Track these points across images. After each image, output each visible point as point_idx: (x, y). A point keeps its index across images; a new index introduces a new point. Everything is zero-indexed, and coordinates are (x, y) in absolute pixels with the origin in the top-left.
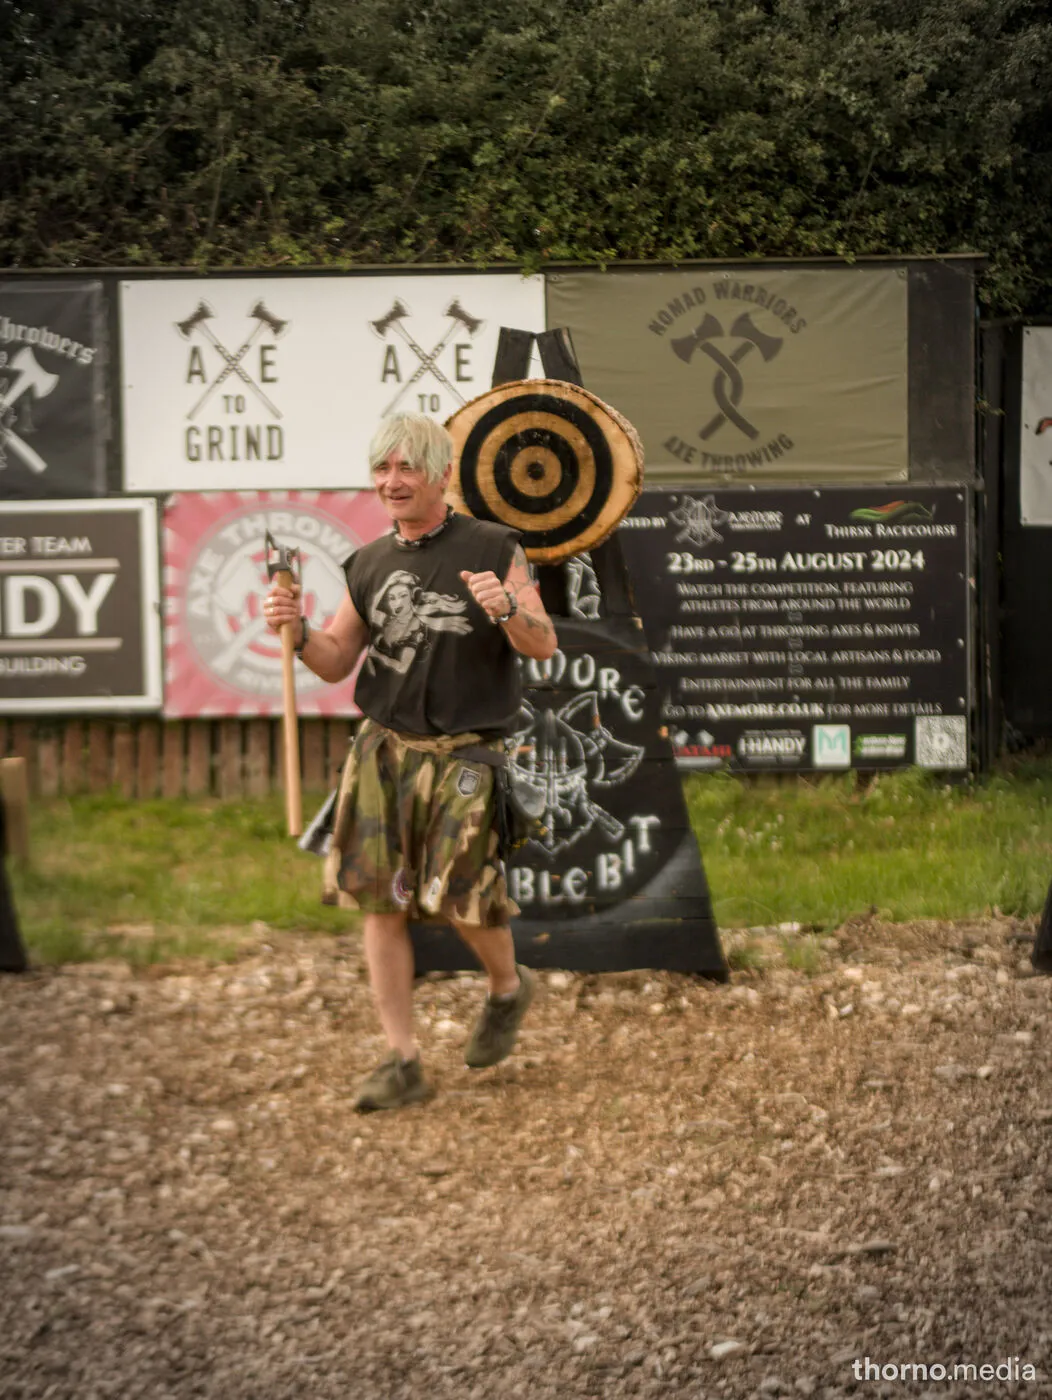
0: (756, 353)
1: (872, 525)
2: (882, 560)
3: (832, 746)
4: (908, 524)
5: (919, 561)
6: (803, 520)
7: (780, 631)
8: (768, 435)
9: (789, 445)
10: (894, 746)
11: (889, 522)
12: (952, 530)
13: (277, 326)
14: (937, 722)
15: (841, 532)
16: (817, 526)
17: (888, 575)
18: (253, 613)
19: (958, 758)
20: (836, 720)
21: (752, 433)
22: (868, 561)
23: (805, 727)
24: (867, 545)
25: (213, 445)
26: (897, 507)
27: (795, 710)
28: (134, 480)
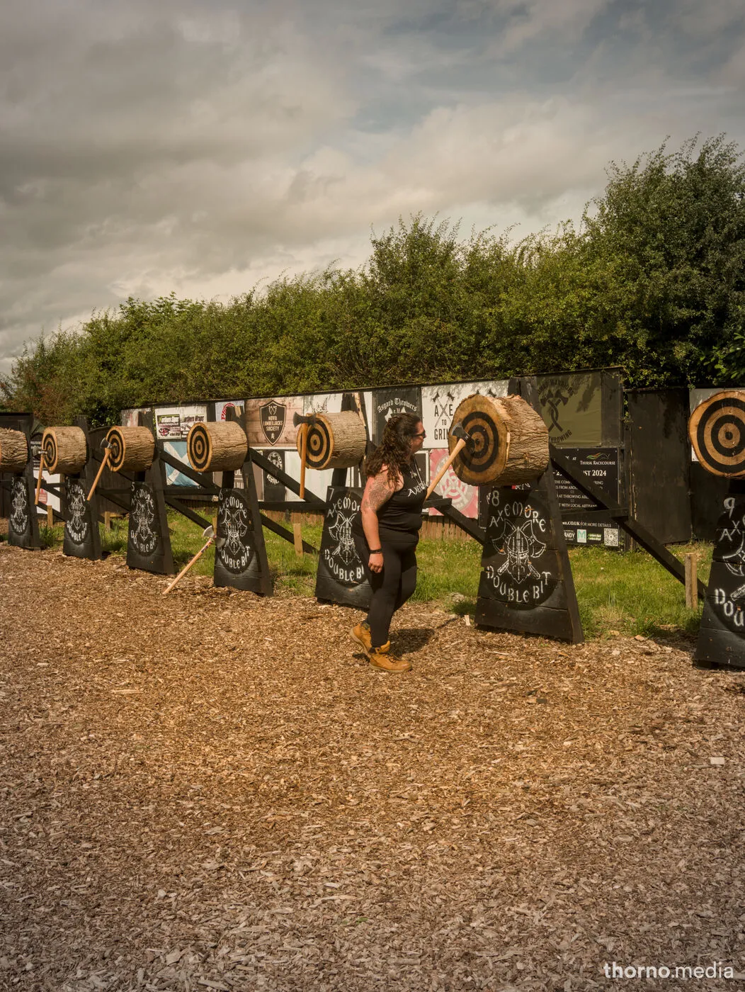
0: (561, 402)
1: (592, 461)
2: (596, 473)
3: (582, 537)
4: (602, 461)
5: (605, 474)
6: (574, 459)
7: (569, 496)
8: (565, 431)
9: (570, 433)
10: (597, 537)
11: (597, 460)
12: (614, 463)
13: (453, 398)
14: (610, 530)
15: (584, 463)
16: (578, 461)
17: (597, 478)
18: (448, 486)
19: (616, 544)
20: (583, 528)
21: (561, 430)
22: (591, 473)
23: (575, 529)
24: (591, 468)
25: (440, 434)
26: (599, 455)
27: (572, 523)
28: (425, 445)
